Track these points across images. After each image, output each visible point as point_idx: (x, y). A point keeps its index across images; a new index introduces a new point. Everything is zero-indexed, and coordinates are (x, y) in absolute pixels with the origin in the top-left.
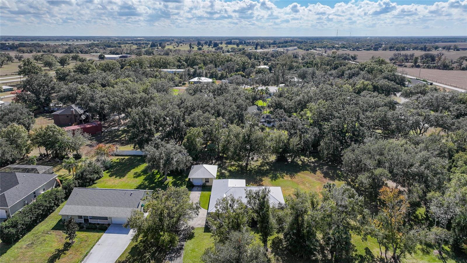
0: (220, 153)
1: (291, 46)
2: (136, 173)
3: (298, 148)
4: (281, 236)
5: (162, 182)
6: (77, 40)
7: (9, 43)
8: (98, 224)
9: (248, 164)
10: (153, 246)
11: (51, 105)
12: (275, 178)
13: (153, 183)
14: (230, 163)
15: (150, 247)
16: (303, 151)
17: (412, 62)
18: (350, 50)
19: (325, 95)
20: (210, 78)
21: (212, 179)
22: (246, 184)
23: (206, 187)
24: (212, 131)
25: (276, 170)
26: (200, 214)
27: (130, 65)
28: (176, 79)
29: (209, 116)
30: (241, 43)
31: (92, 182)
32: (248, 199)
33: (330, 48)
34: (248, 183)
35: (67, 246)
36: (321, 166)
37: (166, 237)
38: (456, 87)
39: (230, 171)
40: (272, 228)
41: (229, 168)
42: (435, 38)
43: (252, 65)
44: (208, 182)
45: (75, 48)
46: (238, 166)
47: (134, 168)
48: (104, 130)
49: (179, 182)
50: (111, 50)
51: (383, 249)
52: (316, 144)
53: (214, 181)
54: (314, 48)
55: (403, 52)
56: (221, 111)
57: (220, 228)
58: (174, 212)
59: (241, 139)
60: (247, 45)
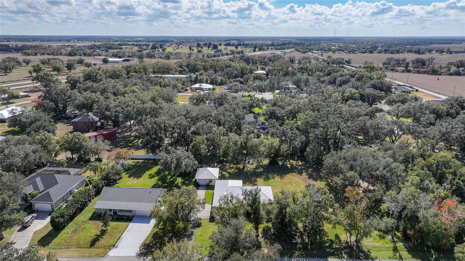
0: (221, 157)
1: (288, 48)
2: (151, 174)
3: (287, 153)
4: (270, 225)
5: (173, 182)
6: (78, 41)
7: (12, 45)
8: (125, 216)
9: (245, 167)
10: (169, 232)
11: (67, 112)
12: (267, 179)
13: (166, 183)
14: (229, 166)
15: (167, 233)
16: (292, 156)
17: (403, 67)
18: (346, 53)
19: (313, 105)
20: (210, 84)
21: (214, 179)
22: (243, 183)
23: (209, 186)
24: (214, 139)
25: (268, 172)
26: (206, 208)
27: (135, 72)
28: (179, 85)
29: (212, 125)
30: (240, 45)
31: (115, 182)
32: (244, 196)
33: (326, 51)
34: (244, 183)
35: (103, 232)
36: (306, 169)
37: (181, 225)
38: (439, 93)
39: (229, 173)
40: (262, 218)
41: (229, 171)
42: (432, 40)
43: (250, 71)
44: (211, 182)
45: (78, 50)
46: (236, 169)
47: (148, 170)
48: (118, 136)
49: (187, 183)
50: (113, 53)
51: (348, 234)
52: (303, 150)
53: (216, 181)
54: (311, 50)
55: (396, 56)
56: (221, 121)
57: (222, 218)
58: (186, 206)
59: (239, 146)
60: (246, 47)
